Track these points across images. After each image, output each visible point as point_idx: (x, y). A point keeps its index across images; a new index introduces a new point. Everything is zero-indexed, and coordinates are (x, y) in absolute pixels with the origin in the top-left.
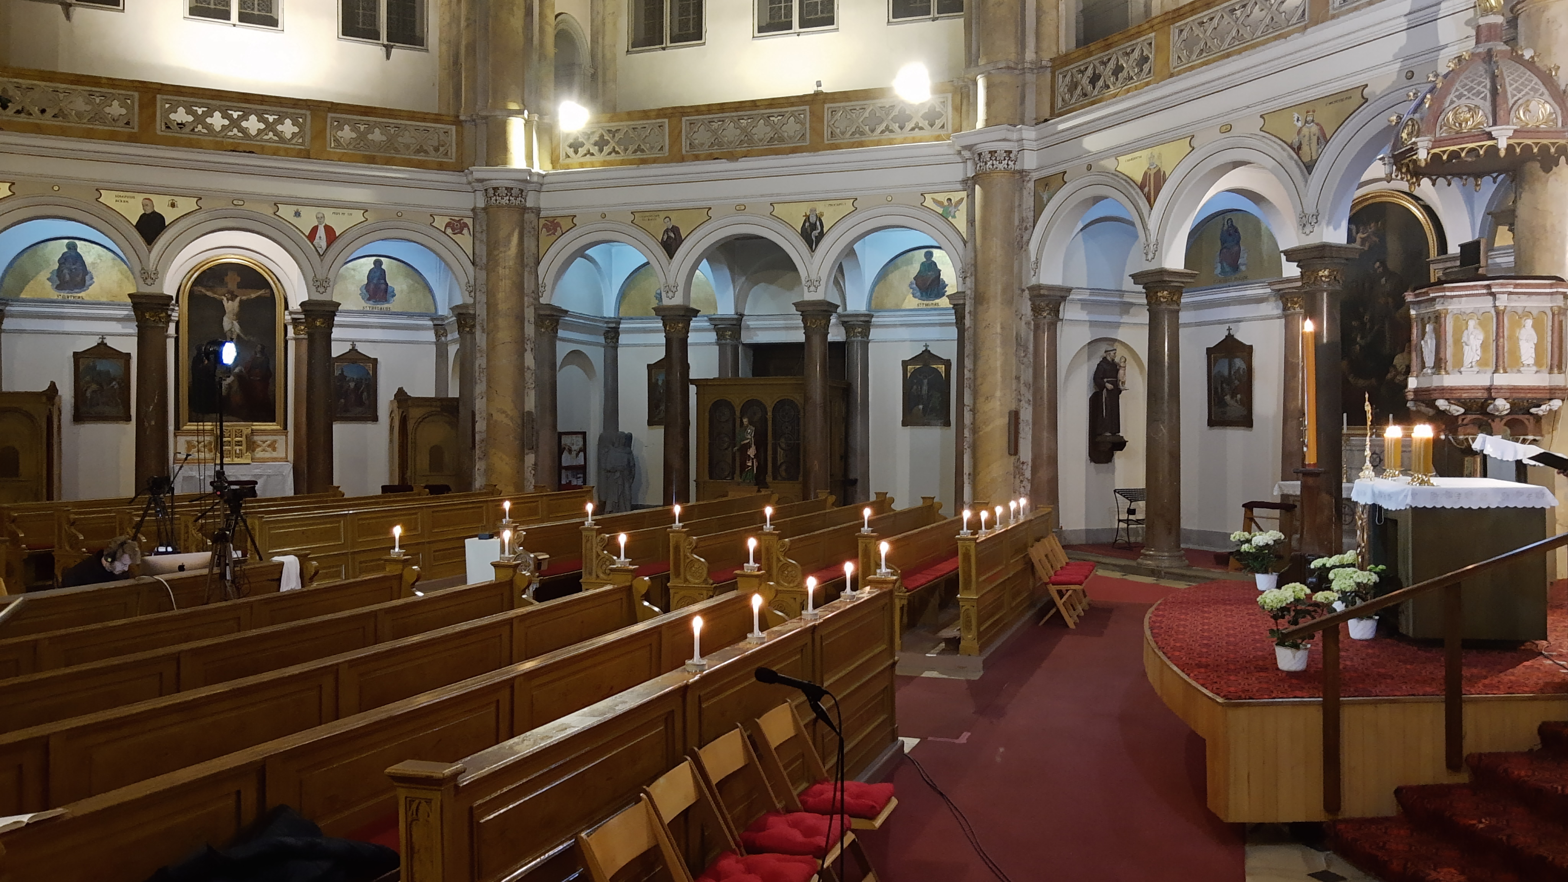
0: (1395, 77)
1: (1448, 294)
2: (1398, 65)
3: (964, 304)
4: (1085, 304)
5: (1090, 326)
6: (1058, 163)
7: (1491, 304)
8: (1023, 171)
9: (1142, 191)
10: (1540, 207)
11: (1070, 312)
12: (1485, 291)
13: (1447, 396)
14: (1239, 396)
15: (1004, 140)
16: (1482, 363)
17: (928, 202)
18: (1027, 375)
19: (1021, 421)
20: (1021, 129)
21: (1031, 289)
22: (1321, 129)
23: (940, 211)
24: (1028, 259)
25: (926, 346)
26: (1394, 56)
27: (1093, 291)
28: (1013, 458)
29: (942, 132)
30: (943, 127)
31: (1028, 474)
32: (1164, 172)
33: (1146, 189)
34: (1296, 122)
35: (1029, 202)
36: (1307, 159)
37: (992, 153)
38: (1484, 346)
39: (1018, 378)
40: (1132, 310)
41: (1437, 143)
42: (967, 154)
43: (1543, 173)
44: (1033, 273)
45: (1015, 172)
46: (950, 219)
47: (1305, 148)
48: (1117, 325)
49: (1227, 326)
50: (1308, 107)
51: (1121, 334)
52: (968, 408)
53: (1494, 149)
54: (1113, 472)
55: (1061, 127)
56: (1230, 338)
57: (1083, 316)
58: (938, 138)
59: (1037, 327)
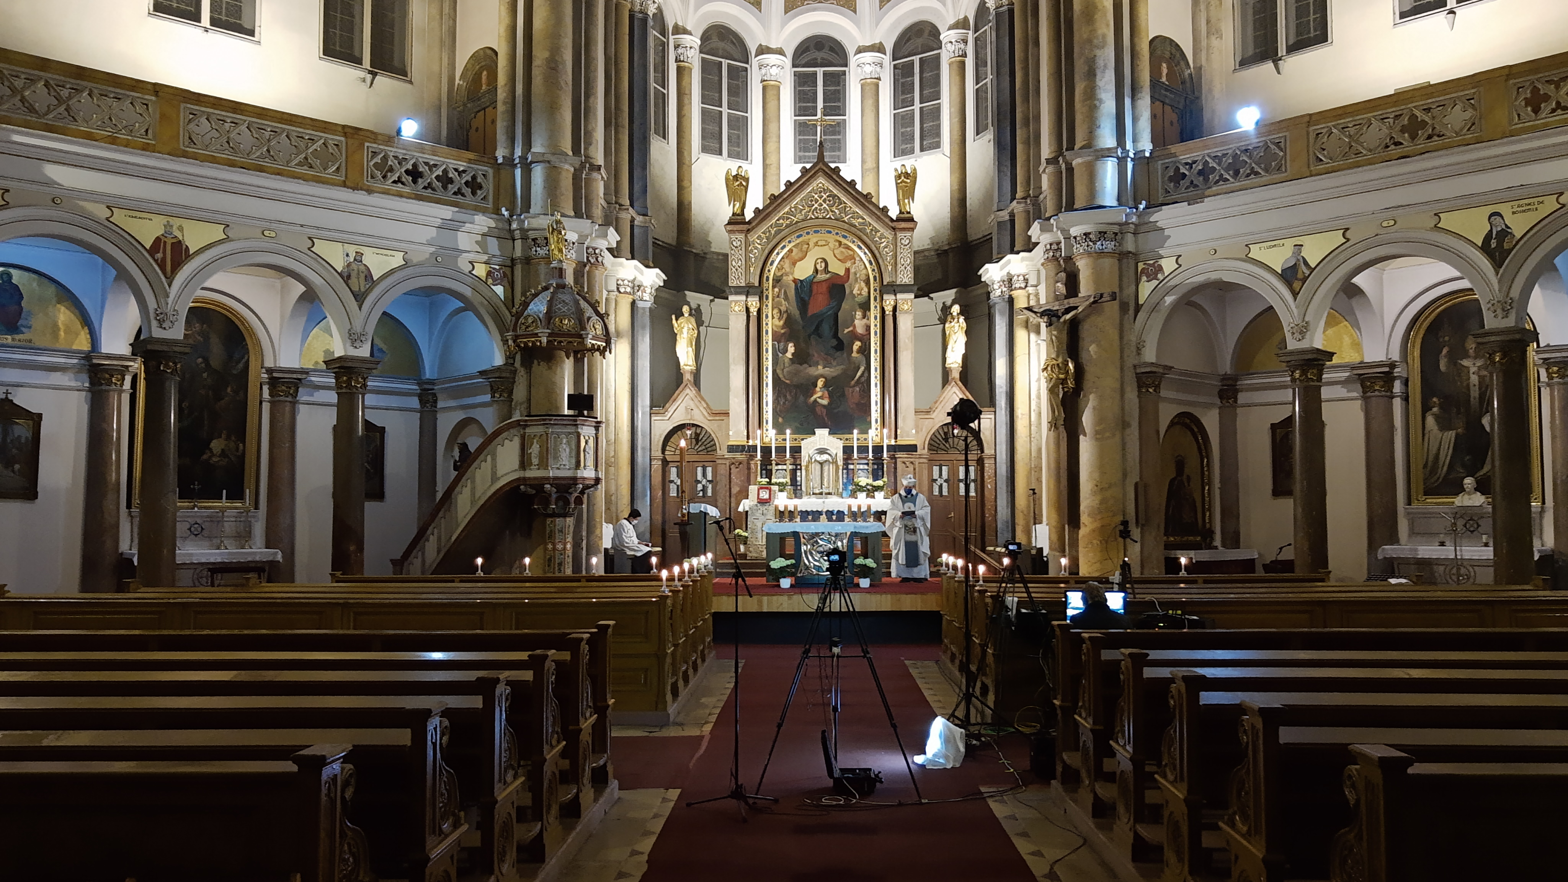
0: (427, 256)
2: (431, 249)
9: (154, 259)
14: (18, 466)
22: (370, 271)
26: (427, 240)
32: (188, 248)
36: (355, 288)
49: (4, 389)
50: (357, 249)
55: (17, 138)
56: (7, 402)
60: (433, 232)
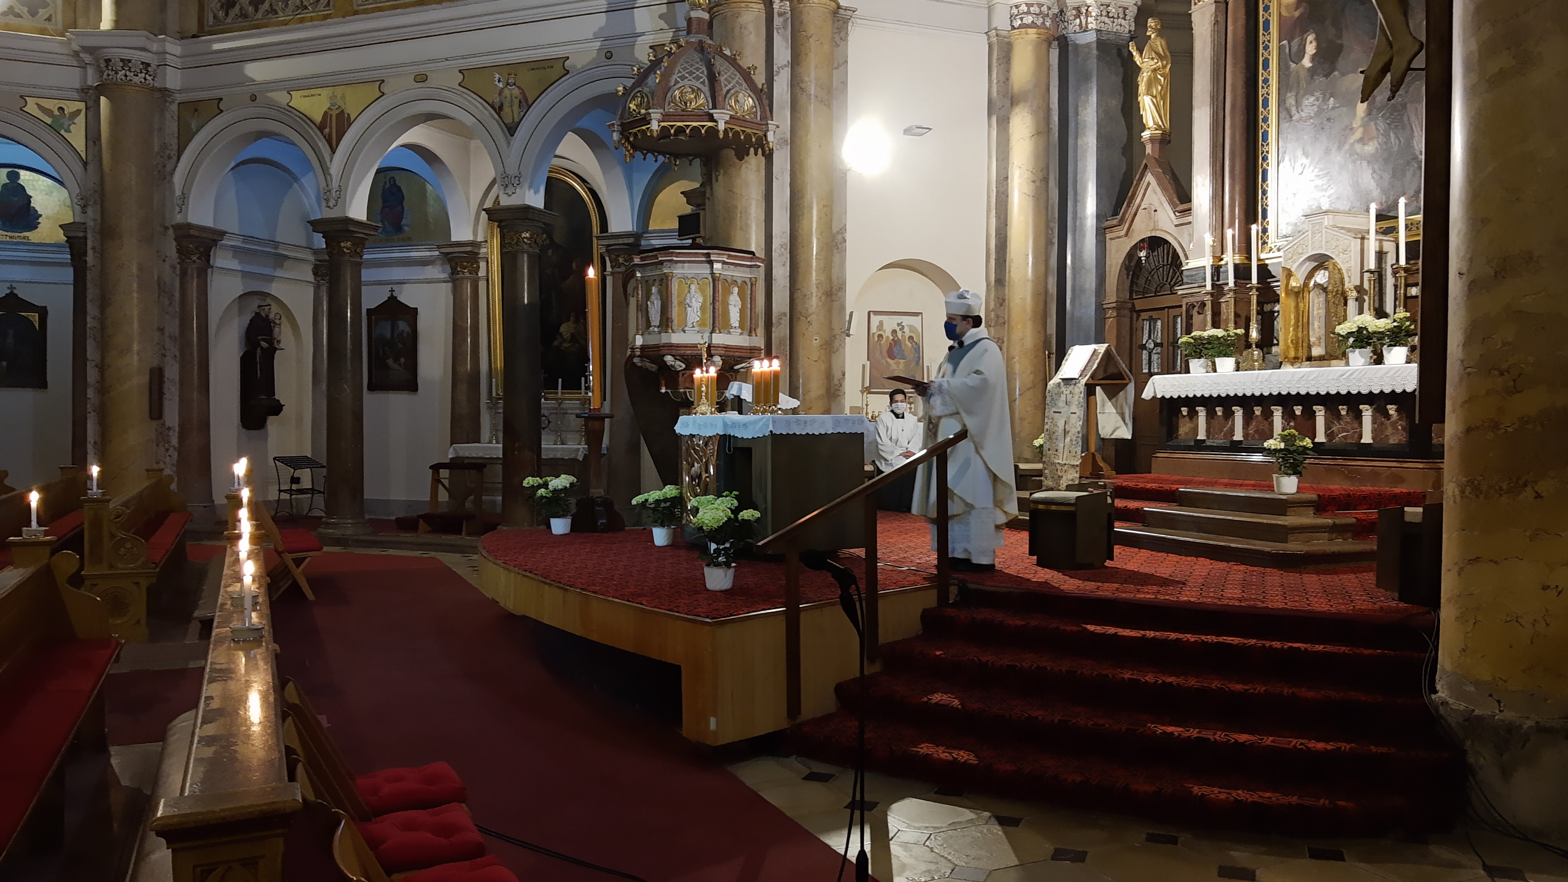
0: (594, 54)
1: (675, 259)
2: (599, 44)
3: (85, 238)
4: (237, 252)
5: (243, 277)
6: (213, 88)
7: (708, 271)
8: (166, 89)
9: (322, 133)
10: (734, 190)
11: (222, 260)
12: (704, 259)
13: (674, 352)
14: (402, 360)
15: (143, 49)
16: (702, 323)
17: (31, 107)
18: (173, 327)
19: (166, 379)
20: (164, 40)
21: (177, 227)
22: (523, 94)
23: (49, 121)
24: (173, 192)
25: (12, 288)
26: (594, 34)
27: (247, 238)
28: (154, 424)
29: (48, 25)
30: (49, 19)
31: (175, 441)
32: (349, 115)
33: (327, 130)
34: (497, 83)
35: (172, 127)
36: (508, 120)
37: (126, 62)
38: (703, 308)
39: (161, 330)
40: (287, 264)
41: (666, 117)
42: (87, 58)
43: (737, 161)
44: (178, 209)
45: (153, 89)
46: (62, 132)
47: (507, 109)
48: (271, 279)
49: (389, 287)
50: (511, 69)
51: (275, 289)
52: (94, 364)
53: (713, 131)
54: (266, 439)
55: (217, 46)
56: (393, 299)
57: (234, 264)
58: (43, 31)
59: (183, 274)
60: (602, 19)
